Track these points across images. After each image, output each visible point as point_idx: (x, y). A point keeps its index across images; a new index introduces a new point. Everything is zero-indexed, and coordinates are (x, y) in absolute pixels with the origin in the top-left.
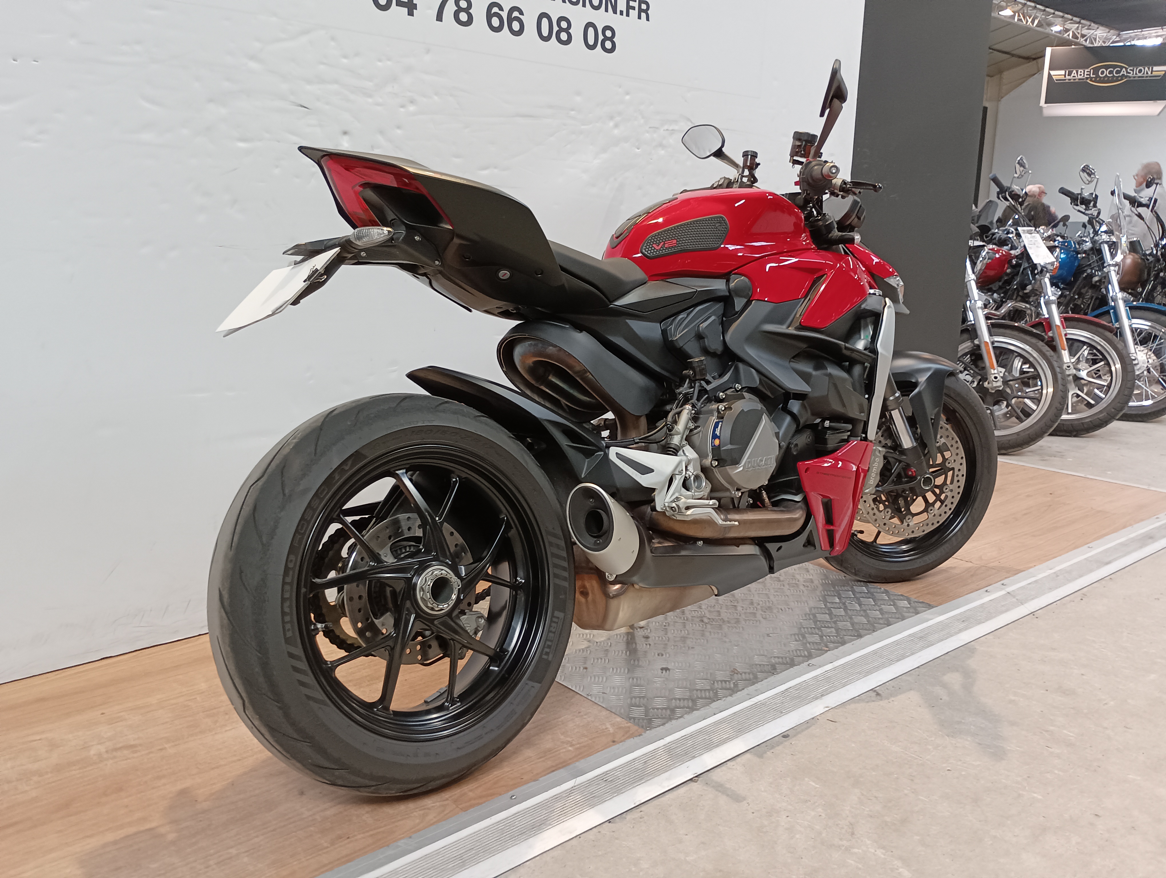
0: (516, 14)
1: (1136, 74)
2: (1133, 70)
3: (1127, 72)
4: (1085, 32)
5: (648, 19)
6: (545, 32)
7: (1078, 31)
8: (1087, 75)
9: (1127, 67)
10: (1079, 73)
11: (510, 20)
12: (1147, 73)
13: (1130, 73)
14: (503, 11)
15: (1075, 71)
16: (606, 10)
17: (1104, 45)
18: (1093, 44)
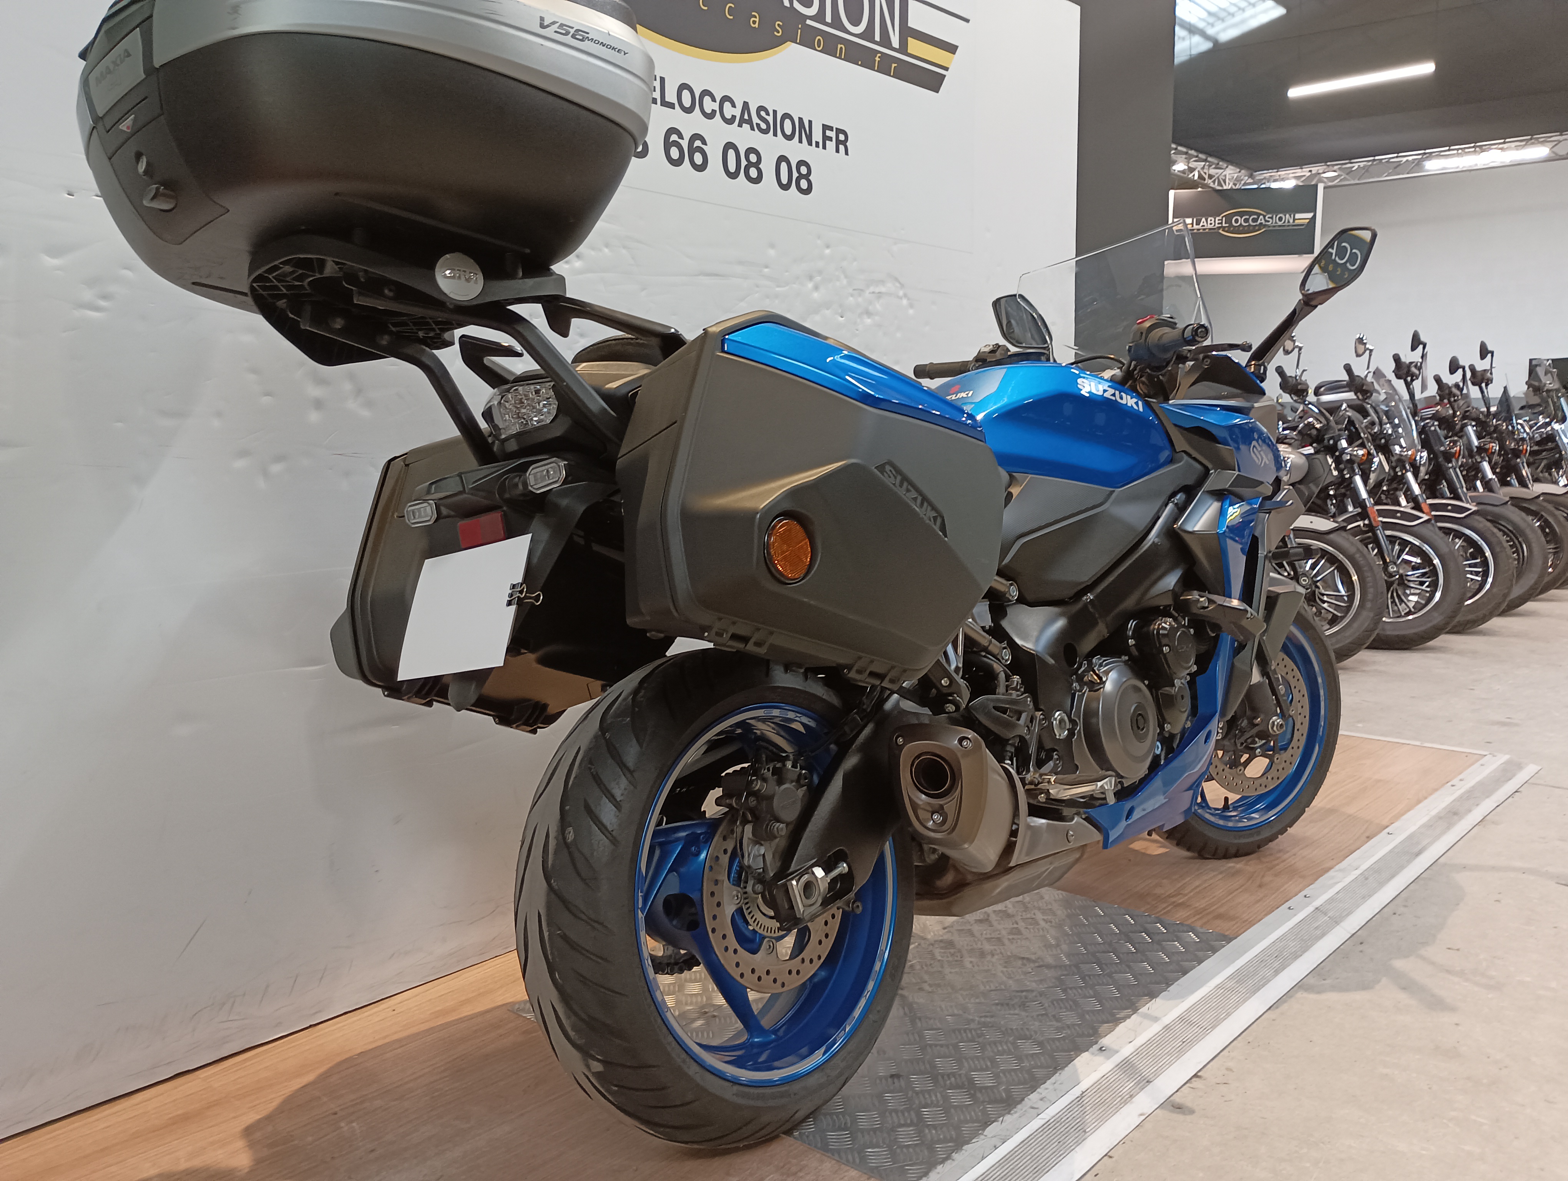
0: (698, 143)
1: (1276, 223)
2: (1272, 218)
3: (1266, 221)
4: (1213, 171)
5: (847, 153)
6: (732, 168)
7: (1205, 171)
8: (1218, 224)
9: (1265, 214)
10: (1209, 222)
11: (692, 151)
12: (1289, 222)
13: (1269, 221)
14: (683, 139)
15: (1204, 219)
16: (800, 141)
17: (1234, 187)
18: (1222, 186)
